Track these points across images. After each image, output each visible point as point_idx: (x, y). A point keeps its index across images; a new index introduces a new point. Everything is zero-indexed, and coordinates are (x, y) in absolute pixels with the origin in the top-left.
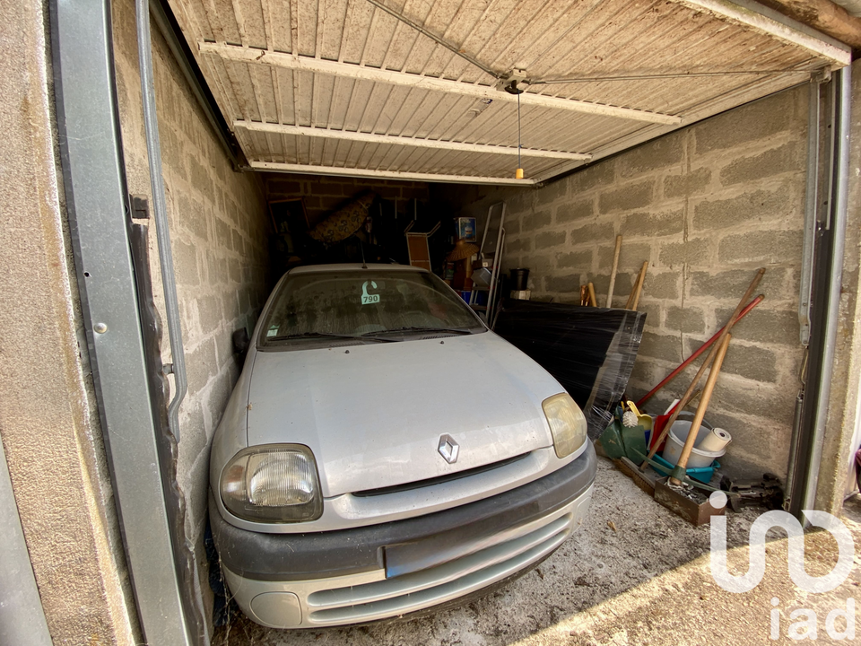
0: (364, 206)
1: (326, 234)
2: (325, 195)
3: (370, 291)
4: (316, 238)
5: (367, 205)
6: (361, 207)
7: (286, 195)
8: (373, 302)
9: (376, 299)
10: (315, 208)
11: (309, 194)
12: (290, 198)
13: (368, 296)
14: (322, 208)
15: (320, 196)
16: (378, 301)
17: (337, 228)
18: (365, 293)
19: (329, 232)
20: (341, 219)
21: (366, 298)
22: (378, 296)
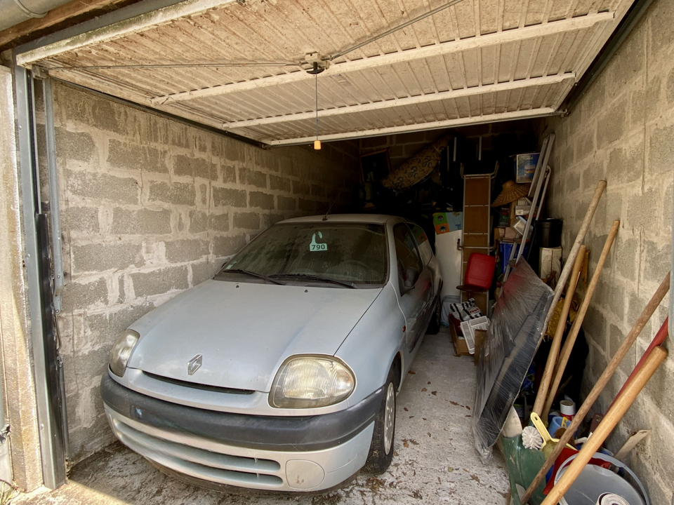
0: (437, 150)
1: (396, 181)
2: (408, 144)
3: (318, 241)
4: (386, 186)
5: (440, 149)
6: (435, 150)
7: (374, 148)
8: (321, 249)
9: (324, 247)
10: (397, 157)
11: (393, 145)
12: (377, 150)
13: (316, 244)
14: (404, 156)
15: (403, 145)
16: (326, 249)
17: (406, 175)
18: (314, 242)
19: (398, 179)
20: (411, 166)
21: (314, 246)
22: (326, 245)
